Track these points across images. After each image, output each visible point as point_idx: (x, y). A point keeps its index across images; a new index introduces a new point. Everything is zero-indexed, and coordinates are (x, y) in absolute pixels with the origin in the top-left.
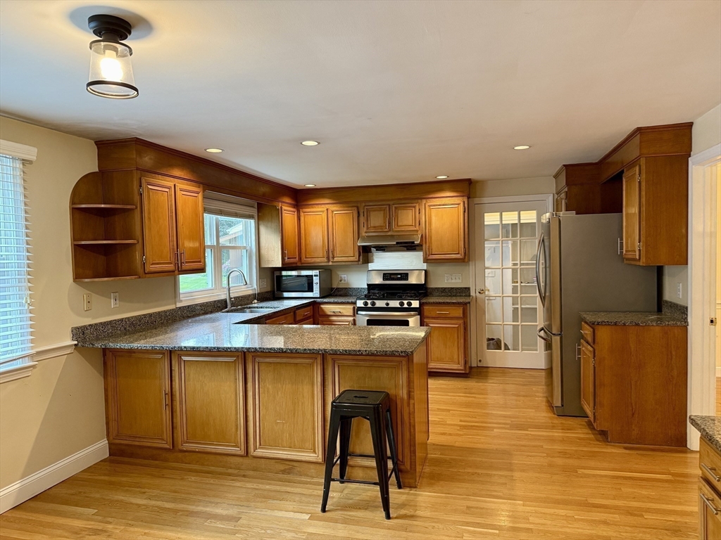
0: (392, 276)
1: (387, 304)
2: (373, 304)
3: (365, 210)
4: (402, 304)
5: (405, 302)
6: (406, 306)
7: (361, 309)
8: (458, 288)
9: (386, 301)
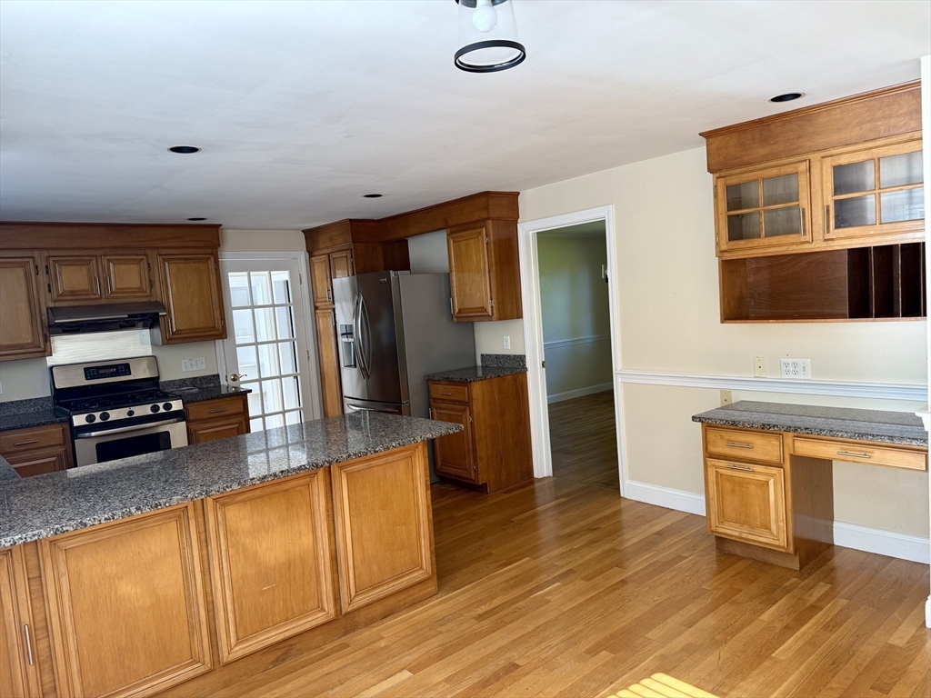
0: (101, 372)
1: (131, 413)
2: (105, 416)
3: (51, 262)
4: (155, 409)
5: (161, 405)
6: (162, 410)
7: (82, 429)
8: (203, 377)
9: (127, 409)
